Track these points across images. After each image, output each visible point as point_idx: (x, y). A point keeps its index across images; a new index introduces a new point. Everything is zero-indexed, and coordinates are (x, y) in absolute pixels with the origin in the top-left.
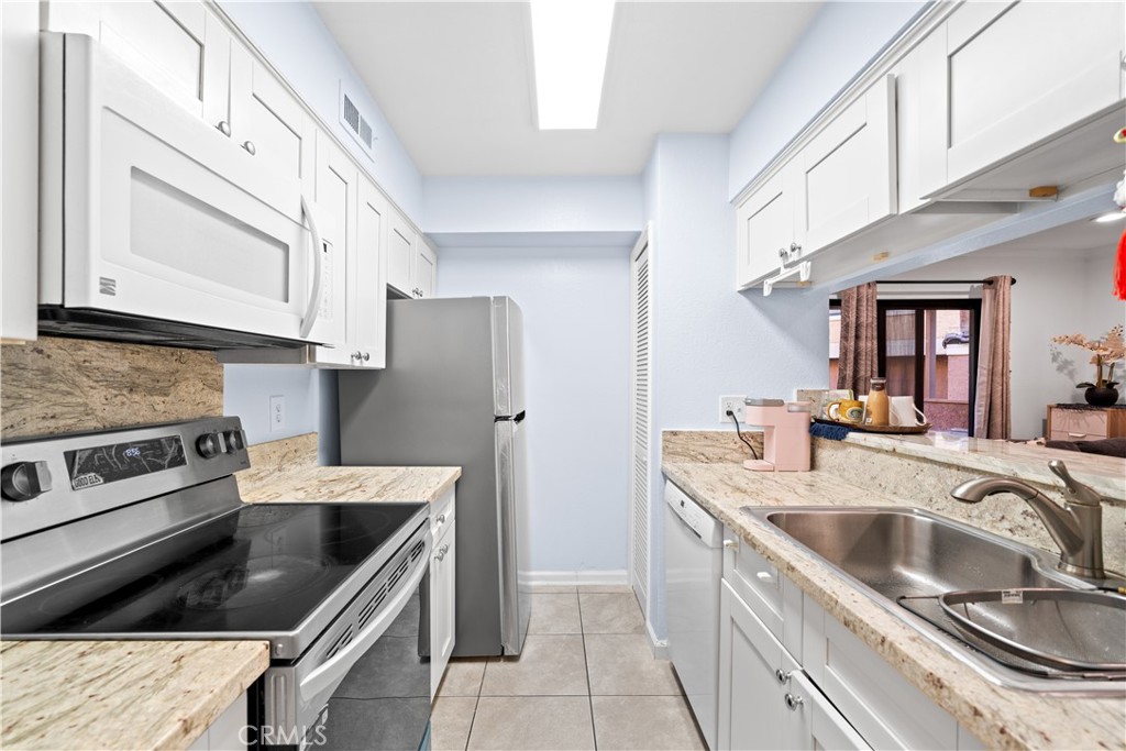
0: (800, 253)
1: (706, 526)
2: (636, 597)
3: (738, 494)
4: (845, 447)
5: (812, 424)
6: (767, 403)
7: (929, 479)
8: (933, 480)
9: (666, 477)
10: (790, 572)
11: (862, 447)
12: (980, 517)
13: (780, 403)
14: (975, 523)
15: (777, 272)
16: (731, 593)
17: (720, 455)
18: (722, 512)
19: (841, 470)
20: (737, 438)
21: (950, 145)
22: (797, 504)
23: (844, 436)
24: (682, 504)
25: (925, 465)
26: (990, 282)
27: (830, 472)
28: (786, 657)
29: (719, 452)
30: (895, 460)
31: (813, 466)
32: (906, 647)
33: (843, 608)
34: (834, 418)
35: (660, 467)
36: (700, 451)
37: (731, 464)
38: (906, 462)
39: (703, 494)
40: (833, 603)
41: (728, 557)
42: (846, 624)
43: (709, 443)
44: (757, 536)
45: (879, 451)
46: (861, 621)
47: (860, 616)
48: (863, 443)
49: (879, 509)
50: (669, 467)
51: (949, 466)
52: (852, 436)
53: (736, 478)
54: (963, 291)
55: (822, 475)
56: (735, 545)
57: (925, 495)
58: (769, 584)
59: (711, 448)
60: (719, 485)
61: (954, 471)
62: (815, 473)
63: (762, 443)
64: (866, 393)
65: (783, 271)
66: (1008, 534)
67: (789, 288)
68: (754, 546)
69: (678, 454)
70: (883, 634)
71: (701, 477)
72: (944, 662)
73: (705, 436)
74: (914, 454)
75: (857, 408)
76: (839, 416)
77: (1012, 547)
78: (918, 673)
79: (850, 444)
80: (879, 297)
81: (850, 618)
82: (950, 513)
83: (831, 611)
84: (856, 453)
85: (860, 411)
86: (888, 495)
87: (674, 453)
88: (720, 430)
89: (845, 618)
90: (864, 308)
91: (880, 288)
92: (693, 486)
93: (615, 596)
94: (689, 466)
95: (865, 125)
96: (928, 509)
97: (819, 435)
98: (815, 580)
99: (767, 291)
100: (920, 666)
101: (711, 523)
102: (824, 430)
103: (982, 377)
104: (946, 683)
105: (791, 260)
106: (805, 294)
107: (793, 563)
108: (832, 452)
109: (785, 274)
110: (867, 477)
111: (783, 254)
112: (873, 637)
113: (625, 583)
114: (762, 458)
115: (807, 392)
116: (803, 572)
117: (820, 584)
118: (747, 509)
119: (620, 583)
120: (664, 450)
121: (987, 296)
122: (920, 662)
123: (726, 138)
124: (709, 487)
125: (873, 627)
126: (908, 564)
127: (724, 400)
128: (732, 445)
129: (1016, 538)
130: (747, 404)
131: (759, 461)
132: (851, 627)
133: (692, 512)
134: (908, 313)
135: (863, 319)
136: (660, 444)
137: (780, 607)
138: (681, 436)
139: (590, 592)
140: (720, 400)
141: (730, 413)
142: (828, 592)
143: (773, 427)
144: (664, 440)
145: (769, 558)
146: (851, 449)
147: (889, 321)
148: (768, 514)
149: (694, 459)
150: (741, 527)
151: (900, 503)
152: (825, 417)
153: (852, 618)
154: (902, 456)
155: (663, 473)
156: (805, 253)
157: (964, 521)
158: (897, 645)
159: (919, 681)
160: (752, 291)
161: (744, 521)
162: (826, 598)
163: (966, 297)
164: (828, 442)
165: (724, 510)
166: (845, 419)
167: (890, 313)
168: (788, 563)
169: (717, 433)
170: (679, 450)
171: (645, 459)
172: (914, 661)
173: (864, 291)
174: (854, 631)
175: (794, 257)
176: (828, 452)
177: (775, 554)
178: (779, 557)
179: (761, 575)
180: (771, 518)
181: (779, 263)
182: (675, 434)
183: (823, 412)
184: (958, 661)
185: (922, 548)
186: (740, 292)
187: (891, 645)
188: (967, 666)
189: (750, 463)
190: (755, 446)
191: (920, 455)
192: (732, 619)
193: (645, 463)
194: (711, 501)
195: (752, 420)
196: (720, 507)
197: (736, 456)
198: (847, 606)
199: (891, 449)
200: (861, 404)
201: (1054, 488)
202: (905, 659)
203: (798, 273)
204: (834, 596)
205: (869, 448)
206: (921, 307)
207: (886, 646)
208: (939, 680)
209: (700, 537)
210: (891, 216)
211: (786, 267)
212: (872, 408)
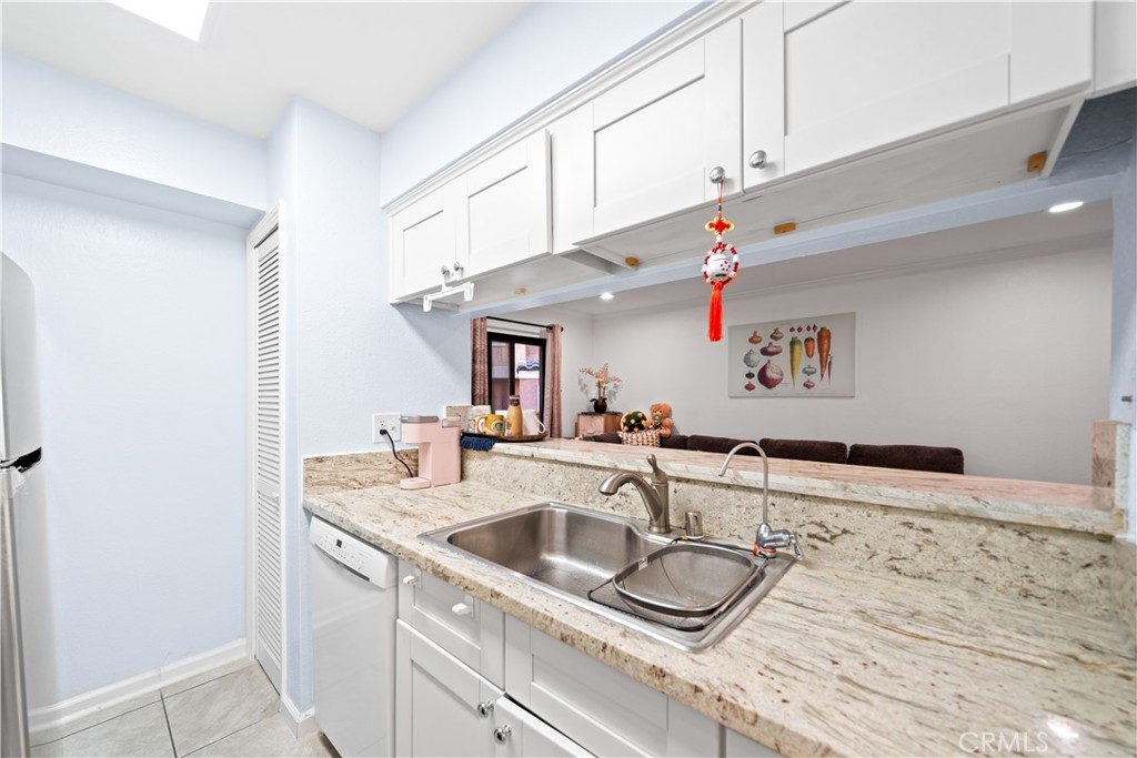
0: (462, 274)
1: (376, 565)
2: (263, 669)
3: (408, 520)
4: (491, 456)
5: (462, 438)
6: (424, 420)
7: (558, 477)
8: (561, 478)
9: (309, 513)
10: (494, 600)
11: (506, 455)
12: (593, 502)
13: (435, 420)
14: (590, 507)
15: (439, 289)
16: (411, 633)
17: (374, 478)
18: (399, 546)
19: (488, 478)
20: (392, 458)
21: (595, 205)
22: (467, 519)
23: (491, 446)
24: (339, 543)
25: (555, 466)
26: (550, 328)
27: (477, 480)
28: (484, 685)
29: (373, 474)
30: (533, 464)
31: (462, 477)
32: (626, 647)
33: (560, 624)
34: (482, 431)
35: (301, 502)
36: (351, 476)
37: (386, 486)
38: (540, 464)
39: (369, 528)
40: (547, 622)
41: (405, 595)
42: (563, 639)
43: (362, 466)
44: (449, 567)
45: (519, 457)
46: (581, 633)
47: (578, 628)
48: (507, 452)
49: (530, 508)
50: (316, 501)
51: (572, 464)
52: (498, 446)
53: (398, 502)
54: (535, 333)
55: (471, 484)
56: (417, 579)
57: (555, 490)
58: (464, 615)
59: (364, 472)
60: (383, 514)
61: (575, 468)
62: (465, 482)
63: (417, 461)
64: (504, 408)
65: (444, 288)
66: (611, 511)
67: (445, 308)
68: (446, 578)
69: (325, 483)
70: (604, 641)
71: (360, 508)
72: (655, 649)
73: (356, 459)
74: (547, 457)
75: (499, 421)
76: (486, 429)
77: (617, 521)
78: (642, 669)
79: (495, 454)
80: (489, 330)
81: (566, 633)
82: (573, 501)
83: (545, 631)
84: (501, 461)
85: (502, 424)
86: (527, 494)
87: (318, 484)
88: (373, 451)
89: (562, 634)
90: (478, 337)
91: (489, 322)
92: (354, 520)
93: (228, 678)
94: (340, 495)
95: (526, 167)
96: (557, 501)
97: (468, 448)
98: (524, 601)
99: (427, 307)
100: (642, 662)
101: (383, 560)
102: (473, 442)
103: (547, 396)
104: (668, 671)
105: (452, 279)
106: (452, 316)
107: (498, 589)
108: (480, 462)
109: (447, 292)
110: (510, 481)
111: (446, 272)
112: (594, 645)
113: (244, 654)
114: (417, 475)
115: (455, 408)
116: (510, 596)
117: (532, 605)
118: (425, 536)
119: (236, 657)
120: (306, 480)
121: (549, 337)
122: (642, 658)
123: (378, 137)
124: (373, 518)
125: (593, 635)
126: (551, 550)
127: (377, 418)
128: (386, 466)
129: (616, 513)
130: (403, 421)
131: (415, 478)
132: (569, 641)
133: (355, 553)
134: (504, 346)
135: (478, 346)
136: (301, 475)
137: (476, 635)
138: (328, 463)
139: (184, 690)
140: (373, 418)
141: (383, 432)
142: (542, 611)
143: (429, 443)
144: (306, 470)
145: (466, 587)
146: (496, 458)
147: (494, 350)
148: (447, 536)
149: (345, 486)
150: (428, 560)
151: (539, 500)
152: (471, 431)
153: (571, 633)
154: (538, 460)
155: (305, 509)
156: (467, 274)
157: (582, 506)
158: (618, 647)
159: (642, 676)
160: (408, 306)
161: (427, 551)
162: (540, 618)
163: (538, 337)
164: (476, 453)
165: (401, 543)
166: (491, 431)
167: (494, 344)
168: (492, 590)
169: (371, 454)
170: (326, 479)
171: (275, 495)
172: (637, 659)
173: (478, 323)
174: (573, 644)
175: (456, 276)
176: (477, 461)
177: (475, 583)
178: (481, 586)
179: (459, 608)
180: (450, 540)
181: (441, 280)
182: (320, 460)
183: (469, 426)
184: (660, 643)
185: (560, 536)
186: (392, 304)
187: (613, 648)
188: (668, 645)
189: (407, 482)
190: (409, 464)
191: (553, 458)
192: (412, 661)
193: (276, 501)
194: (383, 535)
195: (408, 438)
196: (397, 541)
197: (391, 476)
198: (564, 621)
199: (529, 455)
200: (502, 418)
201: (646, 474)
202: (628, 659)
203: (462, 293)
204: (549, 615)
205: (511, 456)
206: (512, 340)
207: (608, 651)
208: (661, 671)
209: (367, 579)
210: (547, 254)
211: (448, 285)
212: (511, 421)
